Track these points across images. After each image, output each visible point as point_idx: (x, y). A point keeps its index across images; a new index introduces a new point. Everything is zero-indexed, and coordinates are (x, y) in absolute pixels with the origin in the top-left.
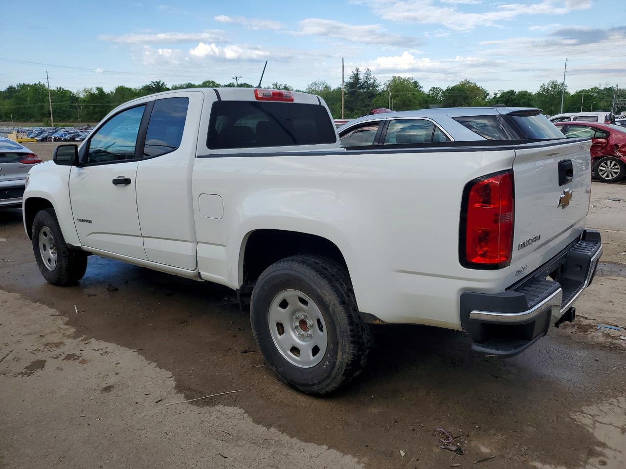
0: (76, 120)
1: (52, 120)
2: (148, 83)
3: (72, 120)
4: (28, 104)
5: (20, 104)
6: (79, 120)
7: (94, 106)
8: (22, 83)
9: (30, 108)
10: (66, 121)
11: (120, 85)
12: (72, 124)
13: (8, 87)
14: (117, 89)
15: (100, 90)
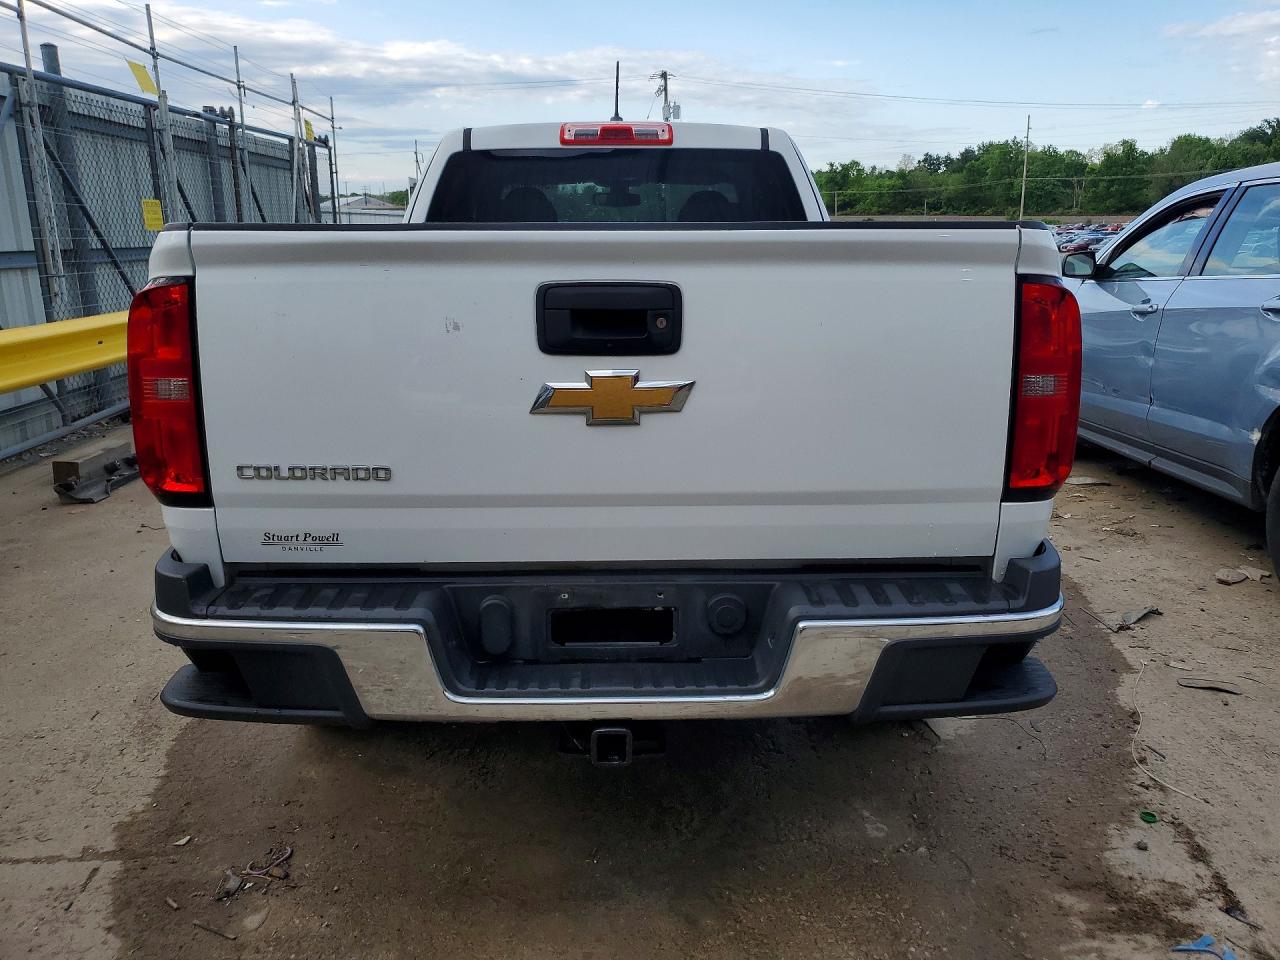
0: (1067, 210)
1: (1022, 210)
2: (1255, 124)
3: (1060, 210)
4: (987, 181)
5: (974, 182)
6: (1075, 210)
7: (1109, 181)
8: (987, 141)
9: (990, 187)
10: (1048, 214)
11: (1183, 132)
12: (1057, 218)
13: (963, 150)
14: (1175, 143)
15: (1129, 147)
